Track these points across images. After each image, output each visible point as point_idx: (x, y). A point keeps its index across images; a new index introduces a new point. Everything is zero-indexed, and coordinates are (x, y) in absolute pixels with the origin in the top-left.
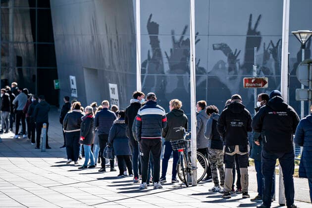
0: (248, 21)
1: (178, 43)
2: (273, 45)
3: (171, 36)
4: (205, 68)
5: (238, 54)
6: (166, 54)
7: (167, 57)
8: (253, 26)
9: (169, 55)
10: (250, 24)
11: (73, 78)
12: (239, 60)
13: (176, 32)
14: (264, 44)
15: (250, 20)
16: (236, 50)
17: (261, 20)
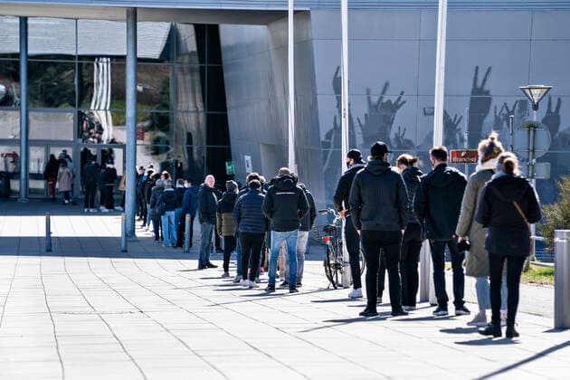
0: (473, 75)
1: (376, 107)
2: (507, 108)
3: (365, 97)
4: (414, 141)
5: (459, 121)
6: (359, 122)
7: (361, 125)
8: (479, 83)
9: (363, 122)
10: (475, 80)
11: (248, 158)
12: (459, 129)
13: (373, 91)
14: (496, 108)
15: (476, 74)
16: (456, 116)
17: (491, 74)
